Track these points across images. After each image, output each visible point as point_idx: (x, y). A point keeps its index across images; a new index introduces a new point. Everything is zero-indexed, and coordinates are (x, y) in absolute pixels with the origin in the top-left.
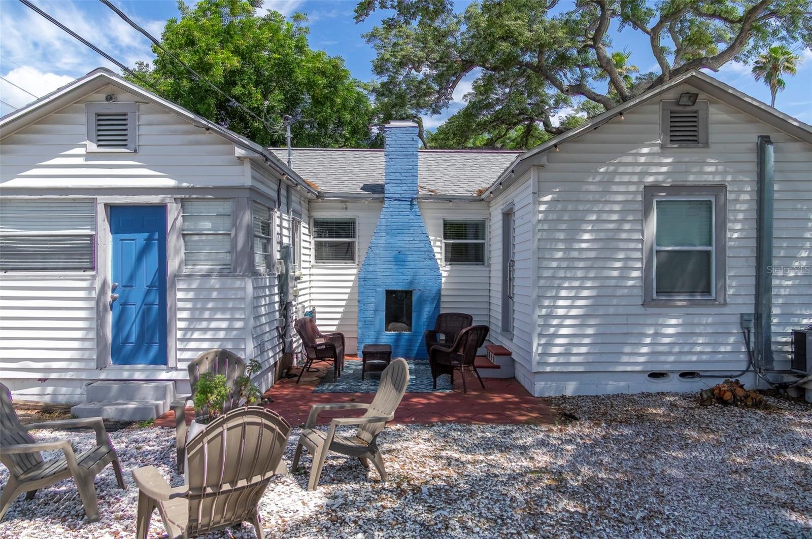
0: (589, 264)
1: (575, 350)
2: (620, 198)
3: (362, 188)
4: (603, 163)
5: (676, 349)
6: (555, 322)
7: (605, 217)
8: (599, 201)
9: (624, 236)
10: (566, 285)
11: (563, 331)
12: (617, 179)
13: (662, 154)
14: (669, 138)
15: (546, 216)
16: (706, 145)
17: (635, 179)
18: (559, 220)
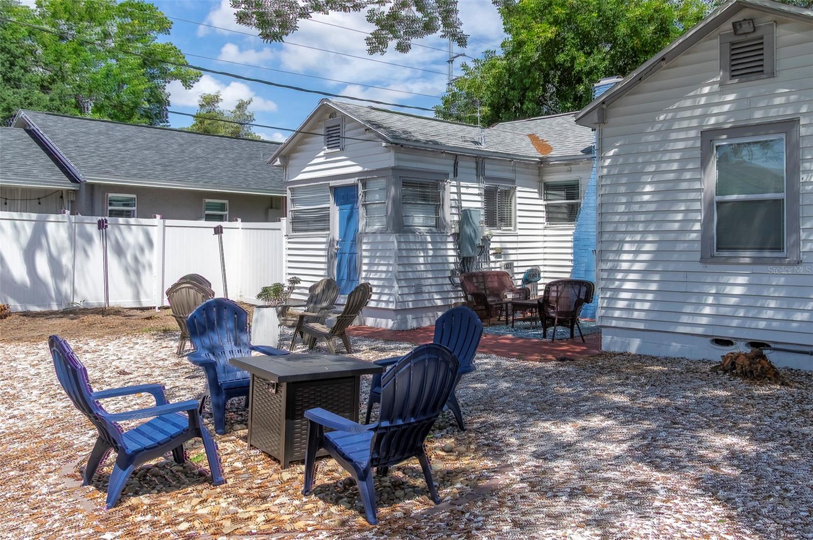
0: (649, 217)
1: (638, 306)
2: (681, 145)
3: (582, 151)
4: (660, 111)
5: (741, 313)
6: (620, 276)
7: (664, 167)
8: (657, 152)
9: (684, 186)
10: (628, 239)
11: (628, 286)
12: (676, 126)
13: (722, 92)
14: (728, 74)
15: (609, 171)
16: (772, 75)
17: (695, 123)
18: (620, 174)
